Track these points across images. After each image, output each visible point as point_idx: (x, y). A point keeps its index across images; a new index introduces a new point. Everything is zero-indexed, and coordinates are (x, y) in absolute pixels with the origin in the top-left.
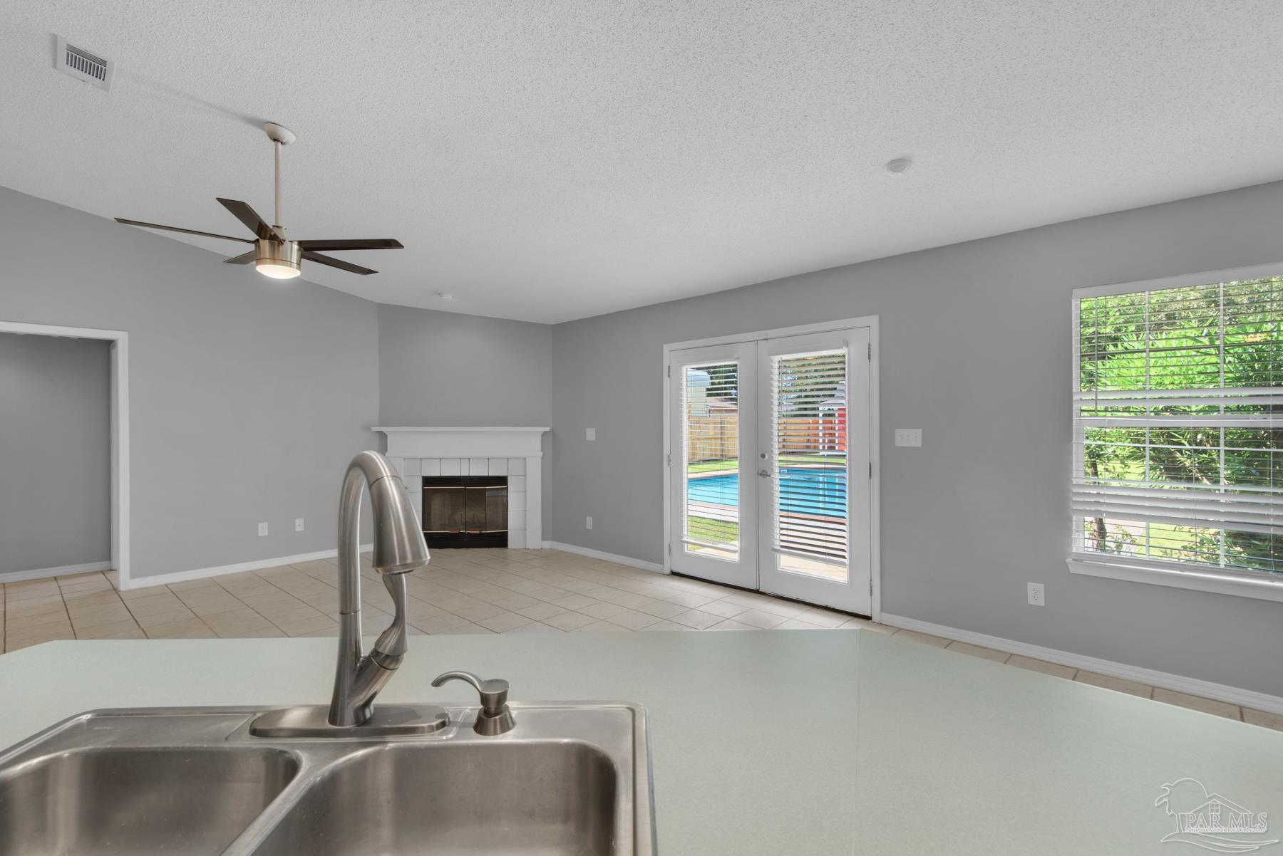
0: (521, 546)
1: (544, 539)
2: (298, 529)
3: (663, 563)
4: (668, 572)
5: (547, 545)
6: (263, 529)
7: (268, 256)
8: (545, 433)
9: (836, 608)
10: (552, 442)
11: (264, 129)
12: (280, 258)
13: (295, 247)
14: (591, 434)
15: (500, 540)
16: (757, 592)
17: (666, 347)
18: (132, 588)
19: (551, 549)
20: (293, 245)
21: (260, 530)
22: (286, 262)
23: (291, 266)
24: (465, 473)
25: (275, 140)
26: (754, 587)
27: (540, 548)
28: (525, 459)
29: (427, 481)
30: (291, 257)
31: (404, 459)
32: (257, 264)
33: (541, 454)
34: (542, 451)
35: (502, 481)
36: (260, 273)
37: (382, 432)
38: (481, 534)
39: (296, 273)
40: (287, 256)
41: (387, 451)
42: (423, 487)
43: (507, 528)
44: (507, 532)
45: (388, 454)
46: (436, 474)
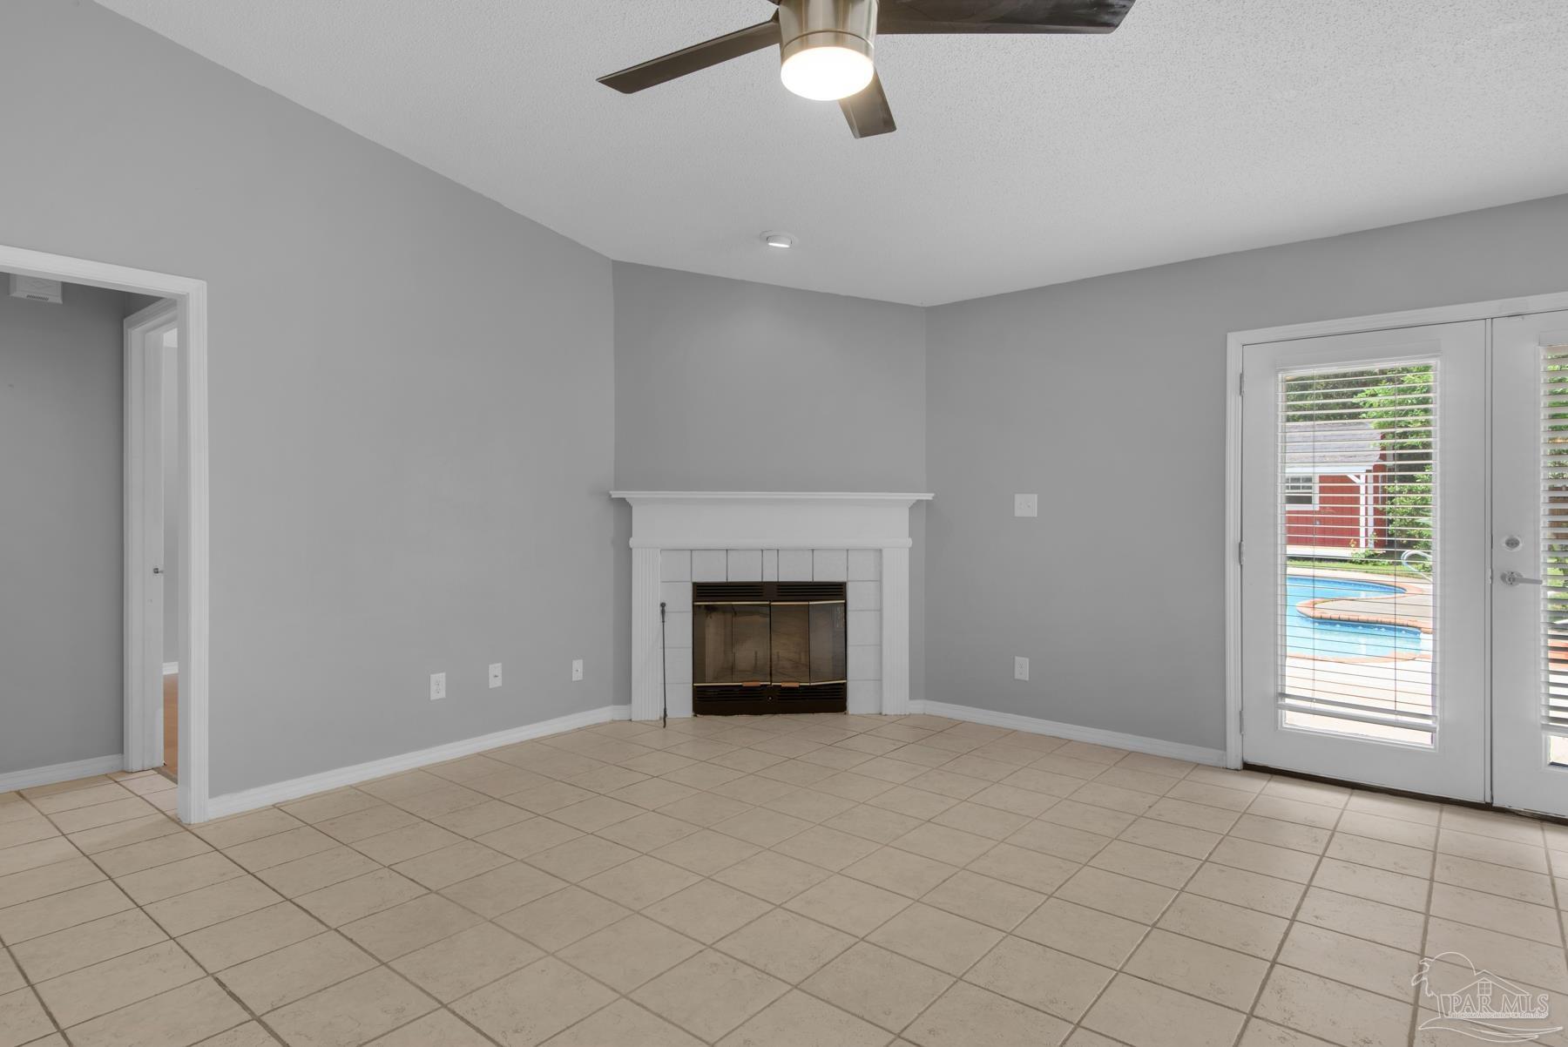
0: (871, 709)
1: (913, 696)
2: (495, 683)
3: (1224, 748)
4: (1239, 765)
5: (919, 707)
6: (438, 686)
8: (916, 506)
10: (927, 518)
14: (1026, 505)
15: (831, 699)
16: (1488, 808)
17: (1234, 340)
18: (212, 818)
19: (928, 715)
21: (433, 687)
24: (770, 577)
27: (908, 712)
28: (881, 550)
29: (706, 595)
31: (663, 551)
33: (909, 542)
34: (911, 535)
35: (837, 590)
37: (624, 499)
38: (799, 688)
41: (631, 536)
42: (693, 602)
43: (845, 677)
44: (845, 684)
45: (632, 542)
46: (717, 576)
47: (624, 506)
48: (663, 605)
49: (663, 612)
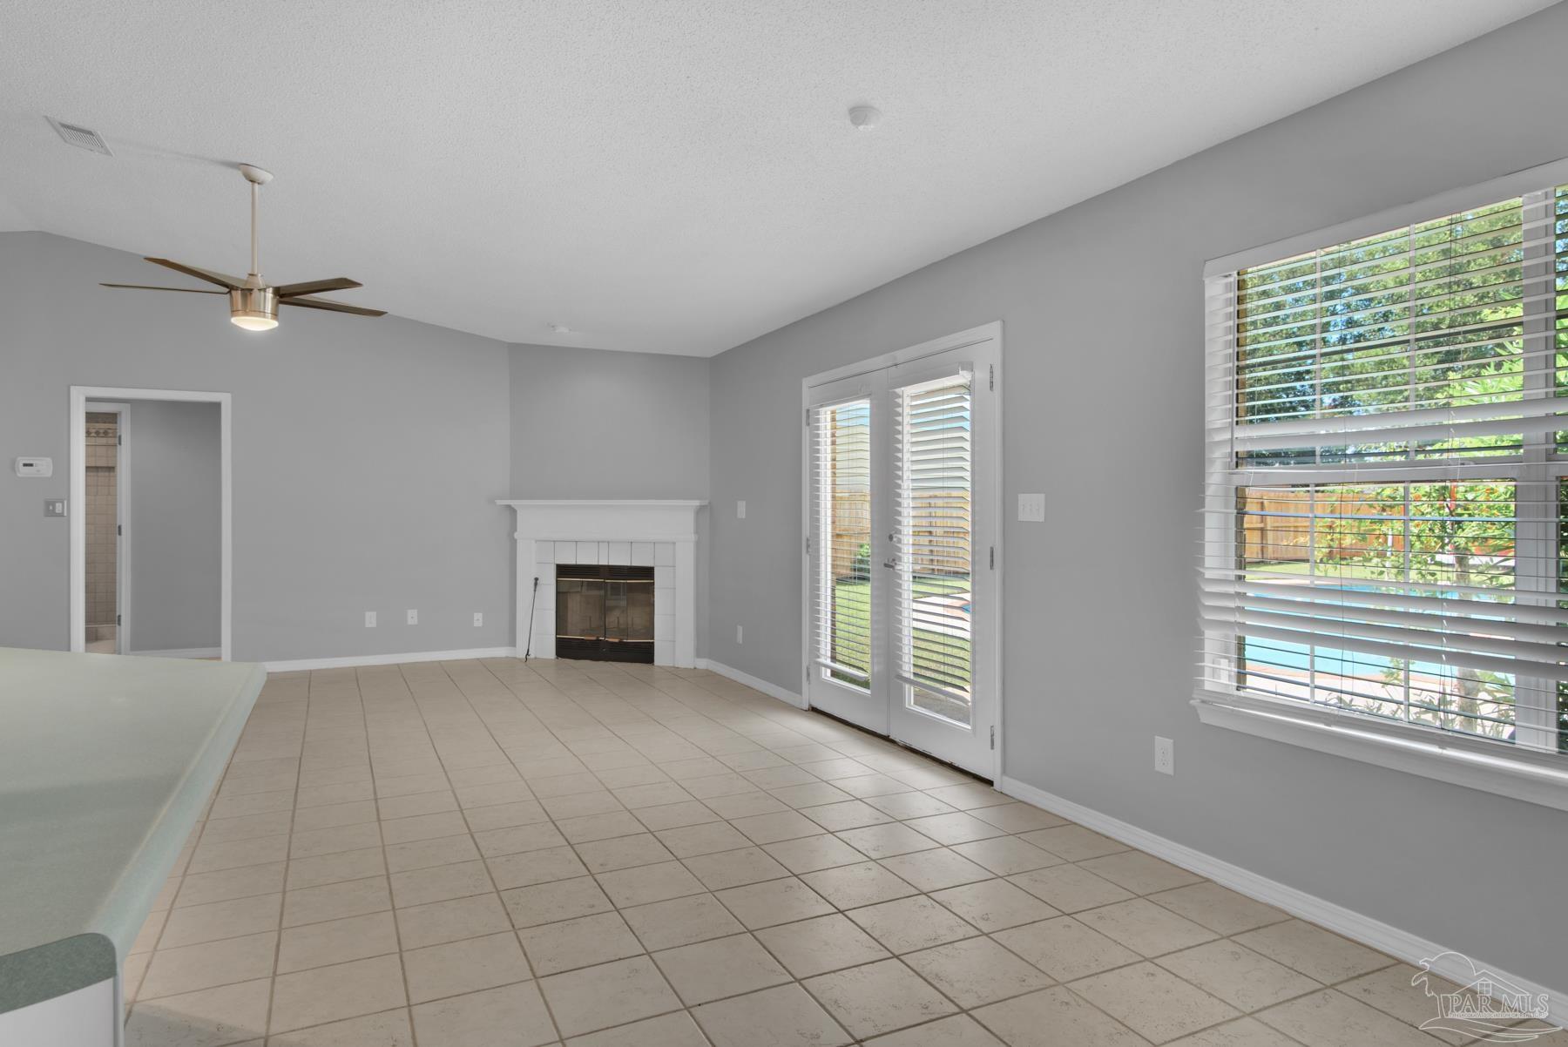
0: (670, 663)
1: (696, 655)
2: (412, 622)
3: (802, 694)
4: (806, 707)
5: (703, 664)
6: (371, 620)
7: (240, 307)
8: (699, 509)
9: (961, 767)
10: (709, 518)
11: (239, 169)
12: (253, 309)
13: (270, 294)
14: (742, 509)
15: (644, 653)
16: (886, 739)
17: (804, 382)
19: (707, 670)
20: (267, 294)
21: (367, 620)
22: (260, 313)
23: (264, 317)
24: (603, 562)
25: (251, 181)
26: (884, 733)
27: (692, 667)
28: (674, 543)
29: (563, 570)
30: (265, 307)
31: (536, 541)
32: (232, 316)
33: (694, 537)
34: (695, 533)
35: (648, 572)
36: (236, 326)
37: (512, 506)
38: (621, 643)
39: (275, 324)
40: (260, 306)
41: (516, 530)
42: (557, 577)
43: (653, 638)
44: (653, 643)
45: (516, 535)
46: (571, 561)
47: (512, 511)
48: (536, 579)
49: (536, 584)
